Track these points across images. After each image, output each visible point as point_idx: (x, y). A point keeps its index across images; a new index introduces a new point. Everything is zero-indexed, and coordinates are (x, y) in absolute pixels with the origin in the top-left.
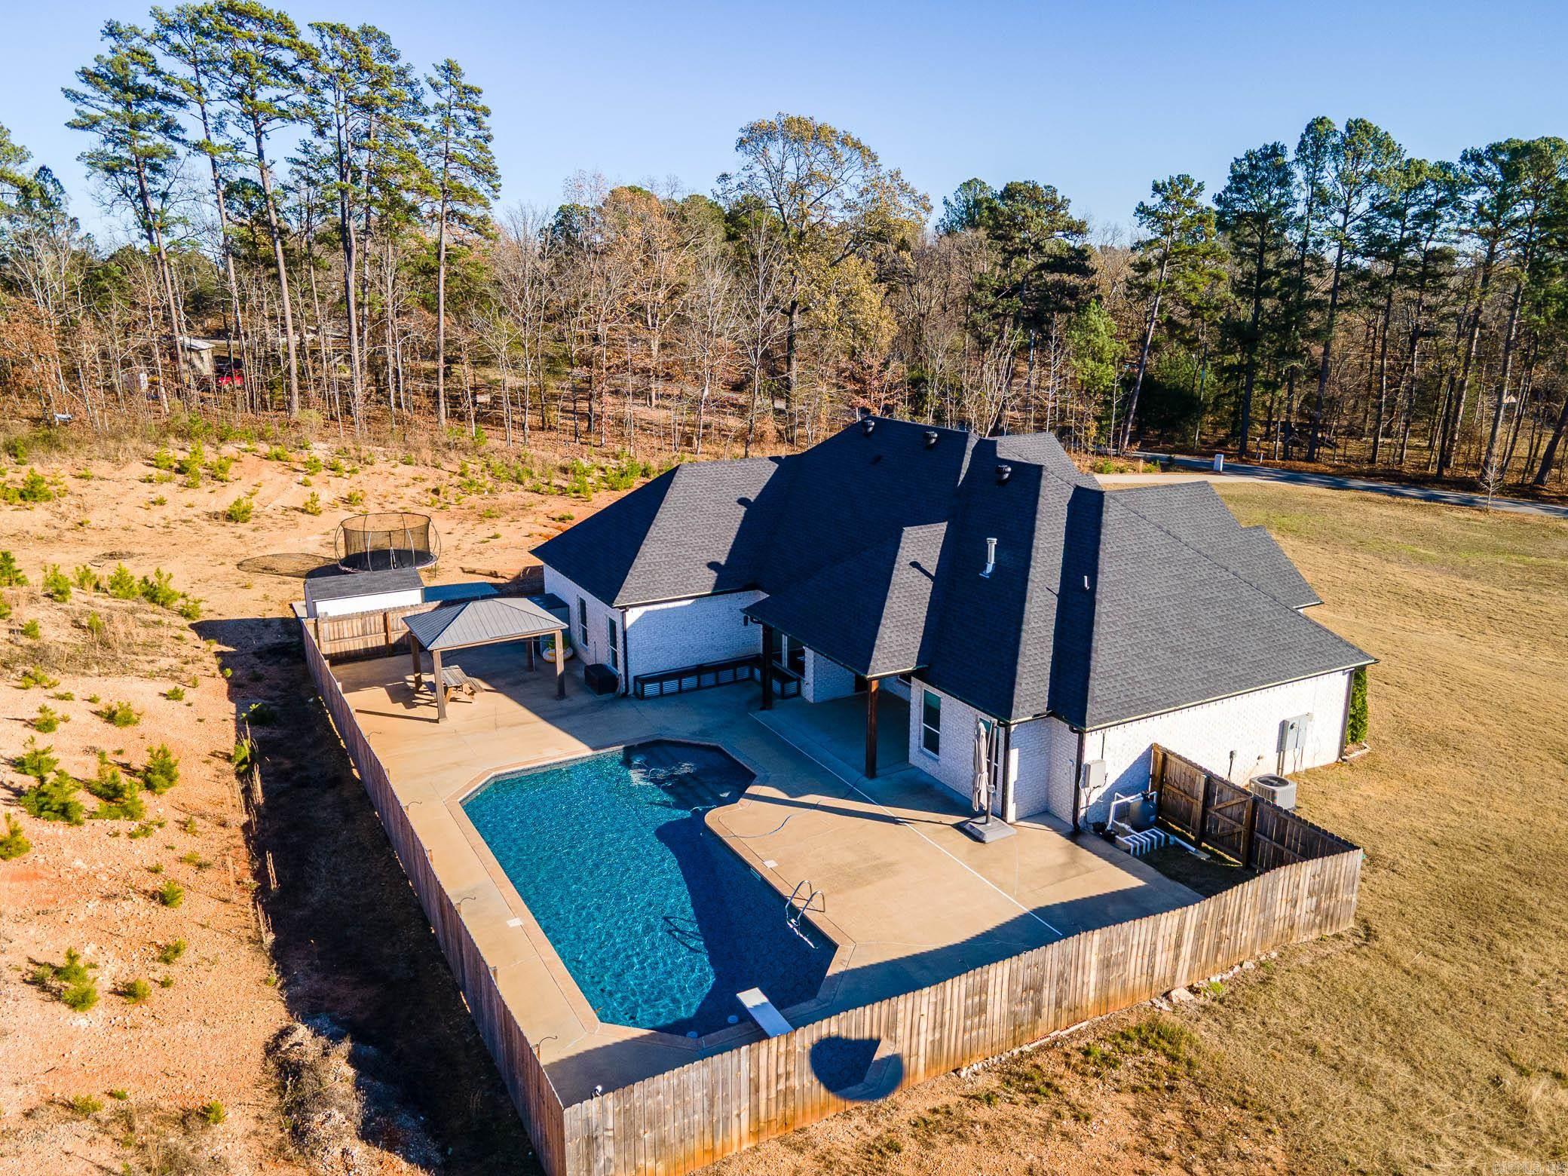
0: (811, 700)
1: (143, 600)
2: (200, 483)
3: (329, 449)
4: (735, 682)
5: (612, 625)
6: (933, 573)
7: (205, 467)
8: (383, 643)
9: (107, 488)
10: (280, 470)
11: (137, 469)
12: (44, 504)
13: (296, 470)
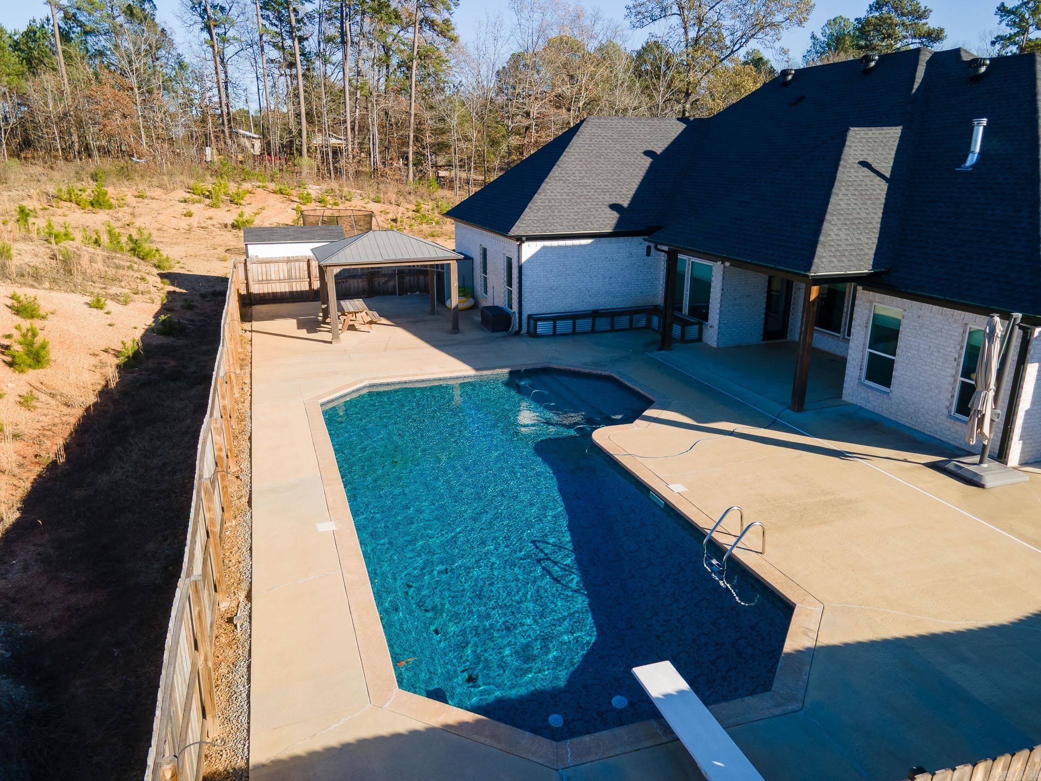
0: (714, 345)
1: (129, 254)
2: (221, 205)
3: (321, 189)
4: (631, 328)
5: (509, 262)
6: (888, 175)
7: (226, 194)
8: (307, 288)
9: (154, 204)
10: (281, 200)
11: (181, 194)
12: (107, 211)
13: (293, 201)
